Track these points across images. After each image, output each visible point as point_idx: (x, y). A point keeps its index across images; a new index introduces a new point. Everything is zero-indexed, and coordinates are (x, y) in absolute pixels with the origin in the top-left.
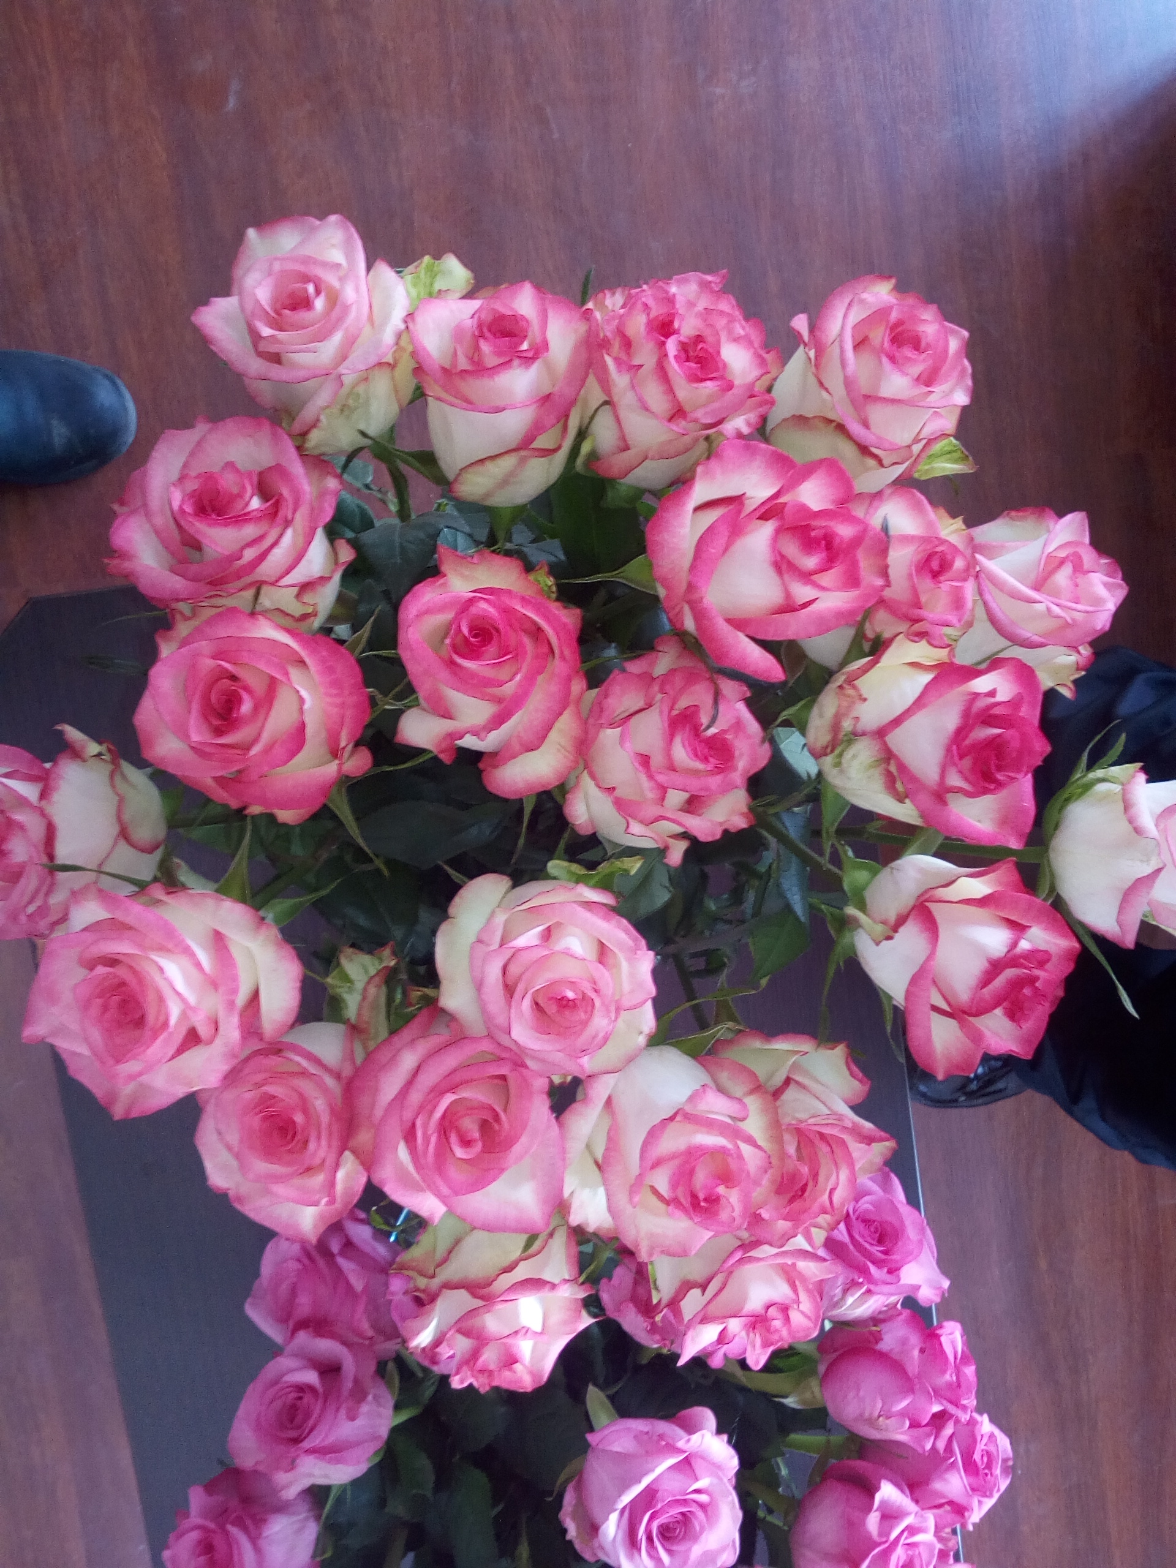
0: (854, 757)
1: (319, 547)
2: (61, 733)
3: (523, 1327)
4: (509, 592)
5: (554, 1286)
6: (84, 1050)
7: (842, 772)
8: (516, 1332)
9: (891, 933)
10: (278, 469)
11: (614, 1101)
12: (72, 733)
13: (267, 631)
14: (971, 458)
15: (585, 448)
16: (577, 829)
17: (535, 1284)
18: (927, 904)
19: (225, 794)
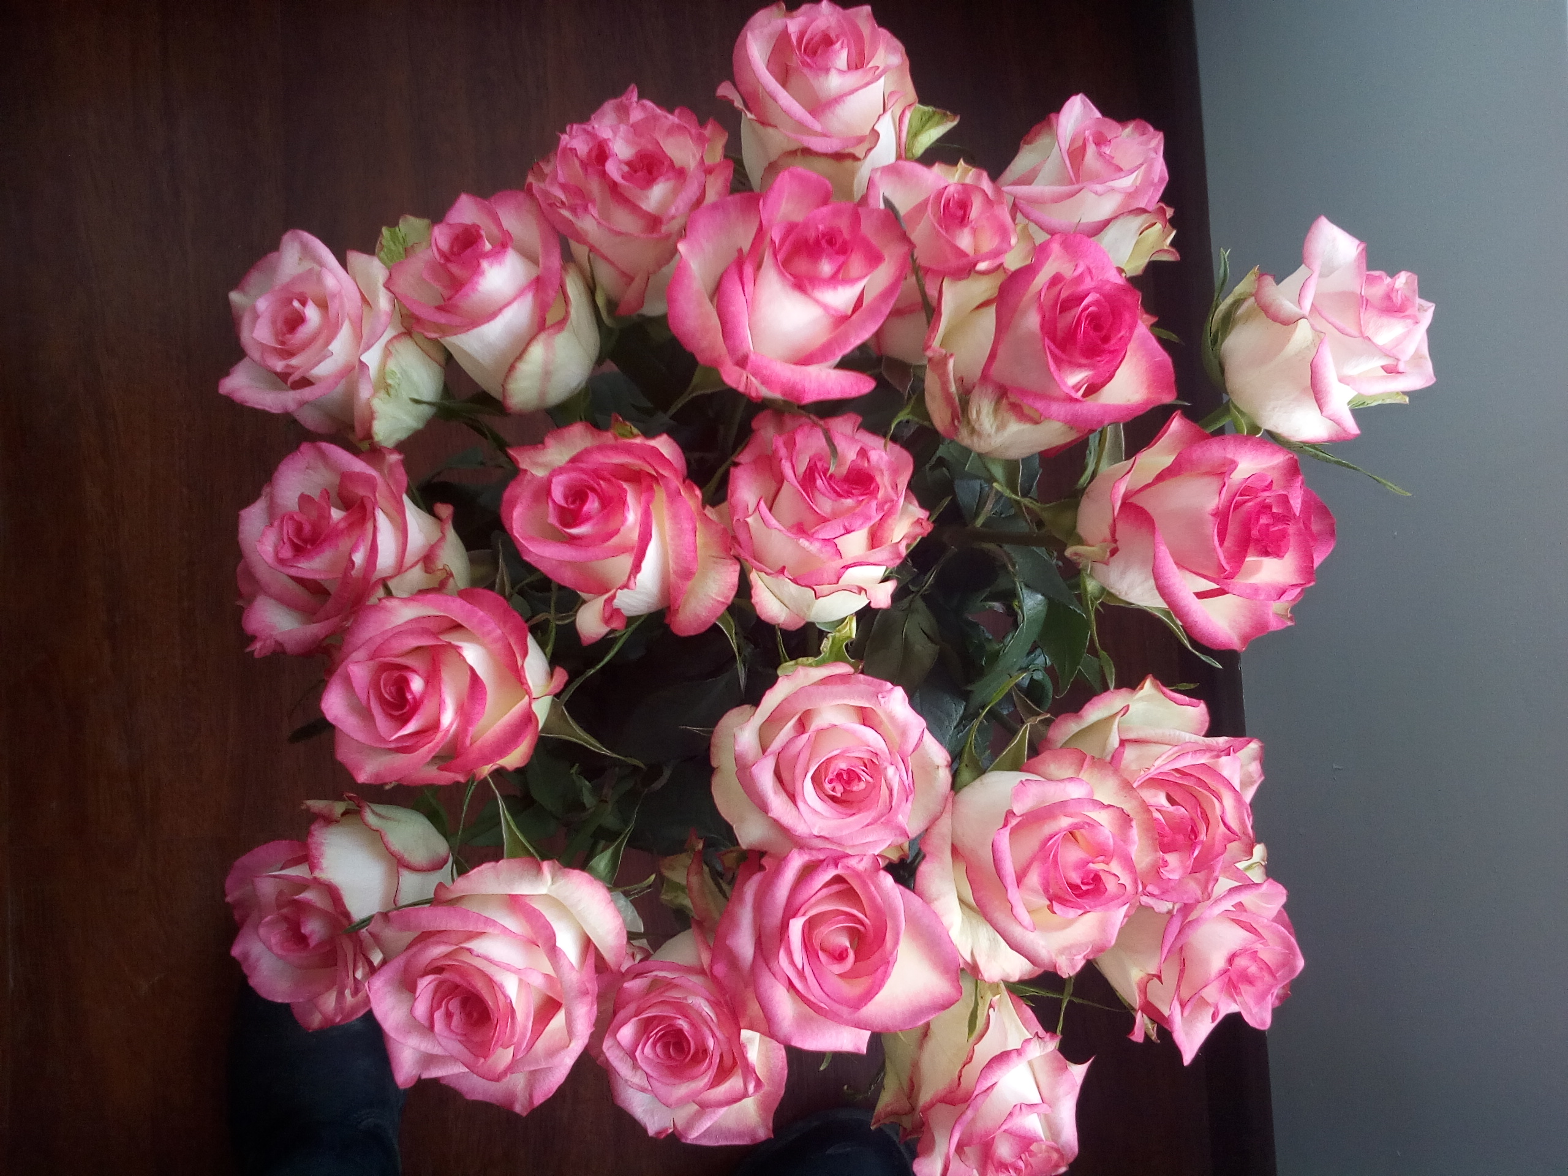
0: (978, 413)
1: (416, 520)
2: (308, 810)
3: (1015, 1106)
4: (586, 452)
5: (1019, 1052)
6: (459, 1069)
7: (980, 435)
8: (1011, 1114)
9: (1114, 545)
10: (347, 477)
11: (959, 845)
12: (317, 805)
13: (404, 613)
14: (948, 113)
15: (600, 301)
16: (784, 627)
17: (1002, 1058)
18: (1130, 501)
19: (451, 775)
